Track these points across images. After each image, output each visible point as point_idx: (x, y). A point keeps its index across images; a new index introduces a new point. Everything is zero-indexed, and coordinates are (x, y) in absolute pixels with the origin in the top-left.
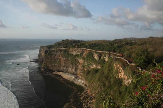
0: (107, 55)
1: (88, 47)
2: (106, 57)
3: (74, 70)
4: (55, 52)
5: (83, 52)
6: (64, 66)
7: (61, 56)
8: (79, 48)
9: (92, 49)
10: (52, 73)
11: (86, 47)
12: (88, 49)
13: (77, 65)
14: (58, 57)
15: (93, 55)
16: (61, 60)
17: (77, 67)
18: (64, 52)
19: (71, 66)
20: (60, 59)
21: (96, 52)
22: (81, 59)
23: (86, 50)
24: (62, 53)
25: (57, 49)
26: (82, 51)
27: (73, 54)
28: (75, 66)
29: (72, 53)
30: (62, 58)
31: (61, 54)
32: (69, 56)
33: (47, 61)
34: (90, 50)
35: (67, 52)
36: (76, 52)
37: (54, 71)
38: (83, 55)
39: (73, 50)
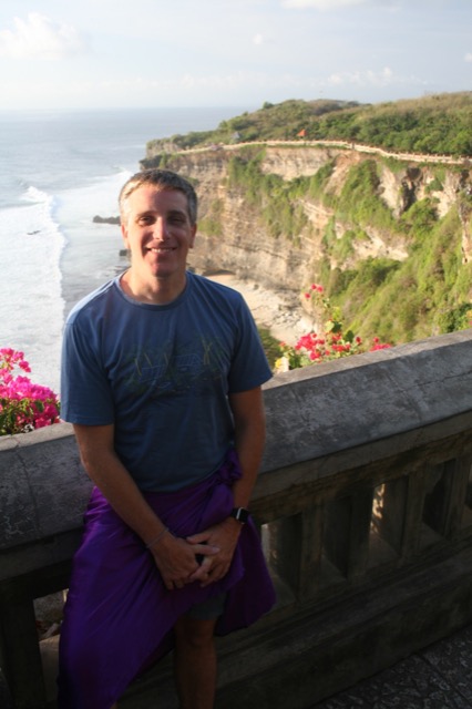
0: (447, 180)
1: (358, 136)
2: (441, 189)
3: (282, 266)
4: (191, 165)
5: (333, 165)
6: (236, 245)
7: (221, 187)
8: (315, 143)
9: (379, 144)
11: (353, 136)
12: (360, 148)
13: (299, 240)
14: (206, 195)
15: (376, 182)
16: (223, 210)
17: (298, 249)
18: (236, 168)
19: (269, 242)
20: (219, 206)
21: (392, 163)
22: (317, 204)
24: (227, 174)
25: (205, 152)
26: (325, 157)
27: (279, 178)
28: (291, 243)
29: (277, 171)
30: (228, 200)
31: (223, 175)
32: (258, 189)
34: (367, 149)
35: (249, 165)
36: (298, 166)
38: (331, 183)
39: (281, 152)
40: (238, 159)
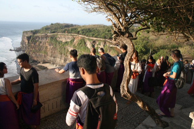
0: (102, 43)
1: (80, 33)
2: (100, 45)
3: (63, 61)
4: (39, 38)
5: (74, 39)
6: (51, 56)
7: (47, 43)
8: (70, 34)
9: (85, 35)
10: (36, 65)
11: (78, 33)
12: (80, 36)
13: (67, 55)
14: (43, 45)
15: (85, 43)
16: (48, 49)
17: (66, 57)
18: (51, 39)
19: (59, 56)
20: (46, 47)
21: (89, 39)
22: (71, 48)
23: (77, 37)
24: (49, 40)
25: (43, 35)
26: (72, 37)
27: (61, 42)
28: (64, 56)
29: (61, 40)
30: (49, 46)
31: (47, 40)
32: (56, 44)
33: (30, 49)
34: (82, 36)
35: (54, 38)
36: (66, 39)
37: (39, 63)
38: (74, 43)
39: (62, 36)
40: (51, 37)
